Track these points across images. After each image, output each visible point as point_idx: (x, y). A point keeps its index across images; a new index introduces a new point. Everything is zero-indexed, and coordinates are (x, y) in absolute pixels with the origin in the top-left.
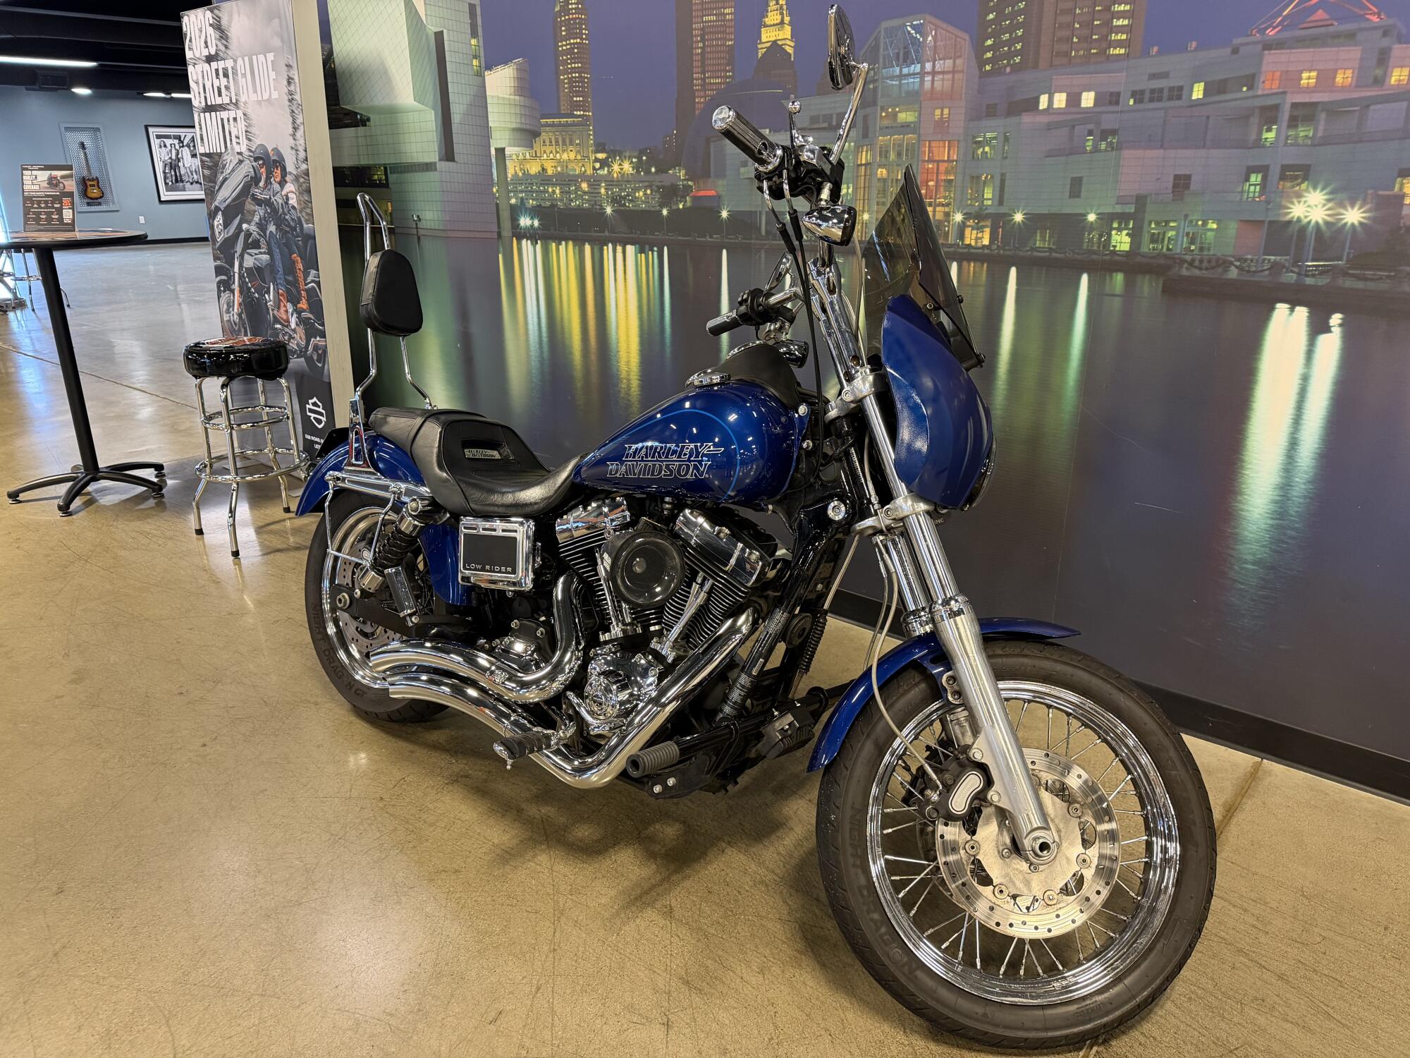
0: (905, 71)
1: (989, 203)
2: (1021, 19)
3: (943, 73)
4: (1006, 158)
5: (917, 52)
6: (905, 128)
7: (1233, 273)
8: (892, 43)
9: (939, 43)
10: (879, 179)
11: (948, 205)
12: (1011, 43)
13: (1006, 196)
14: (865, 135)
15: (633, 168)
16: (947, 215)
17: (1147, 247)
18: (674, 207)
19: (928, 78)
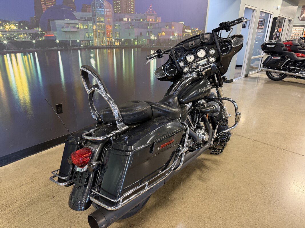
0: (101, 10)
1: (118, 37)
2: (119, 4)
3: (108, 11)
4: (120, 29)
5: (103, 6)
6: (102, 22)
7: (147, 47)
8: (98, 3)
9: (107, 5)
10: (98, 32)
11: (112, 38)
12: (118, 8)
13: (121, 36)
14: (94, 23)
15: (17, 27)
16: (112, 40)
17: (139, 44)
18: (37, 40)
19: (105, 12)
